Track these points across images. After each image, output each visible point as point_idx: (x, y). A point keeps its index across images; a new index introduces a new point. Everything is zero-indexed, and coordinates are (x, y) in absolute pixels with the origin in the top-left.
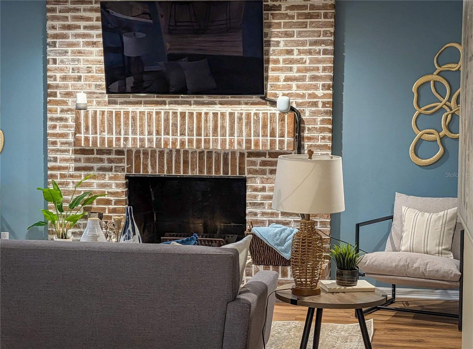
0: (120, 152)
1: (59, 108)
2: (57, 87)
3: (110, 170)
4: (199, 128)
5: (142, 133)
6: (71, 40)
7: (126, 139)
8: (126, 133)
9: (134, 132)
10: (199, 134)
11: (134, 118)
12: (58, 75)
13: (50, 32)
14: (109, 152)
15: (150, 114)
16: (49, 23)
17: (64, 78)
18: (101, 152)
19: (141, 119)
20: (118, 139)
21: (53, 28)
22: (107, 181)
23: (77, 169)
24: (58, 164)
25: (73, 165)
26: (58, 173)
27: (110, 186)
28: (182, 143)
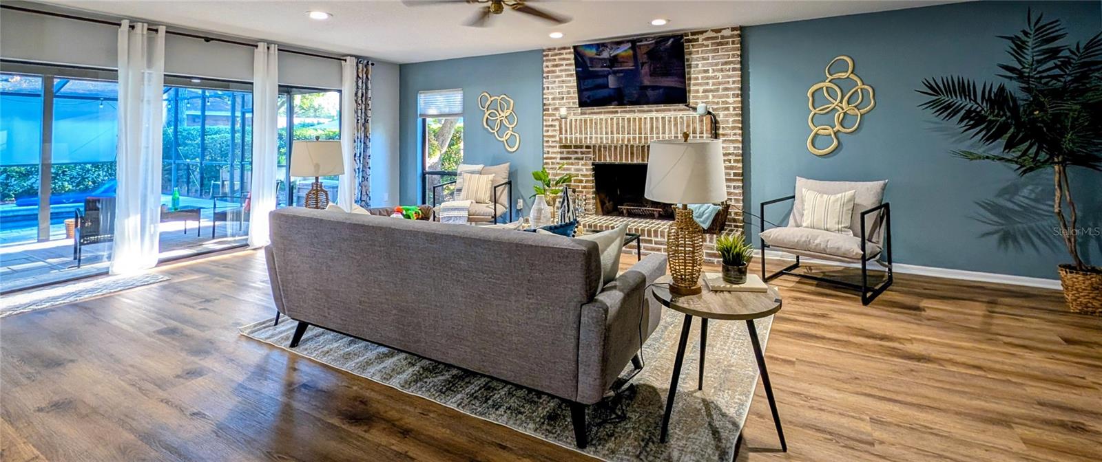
0: (588, 147)
1: (550, 118)
2: (550, 105)
3: (582, 159)
4: (640, 129)
5: (601, 133)
6: (558, 73)
7: (591, 138)
8: (591, 134)
9: (596, 133)
10: (640, 133)
11: (596, 123)
12: (550, 97)
13: (545, 70)
14: (581, 147)
15: (606, 120)
16: (545, 64)
17: (553, 99)
18: (576, 147)
19: (601, 124)
20: (586, 138)
21: (547, 67)
22: (580, 167)
23: (561, 159)
24: (550, 155)
25: (559, 156)
26: (550, 161)
27: (582, 170)
28: (629, 140)
